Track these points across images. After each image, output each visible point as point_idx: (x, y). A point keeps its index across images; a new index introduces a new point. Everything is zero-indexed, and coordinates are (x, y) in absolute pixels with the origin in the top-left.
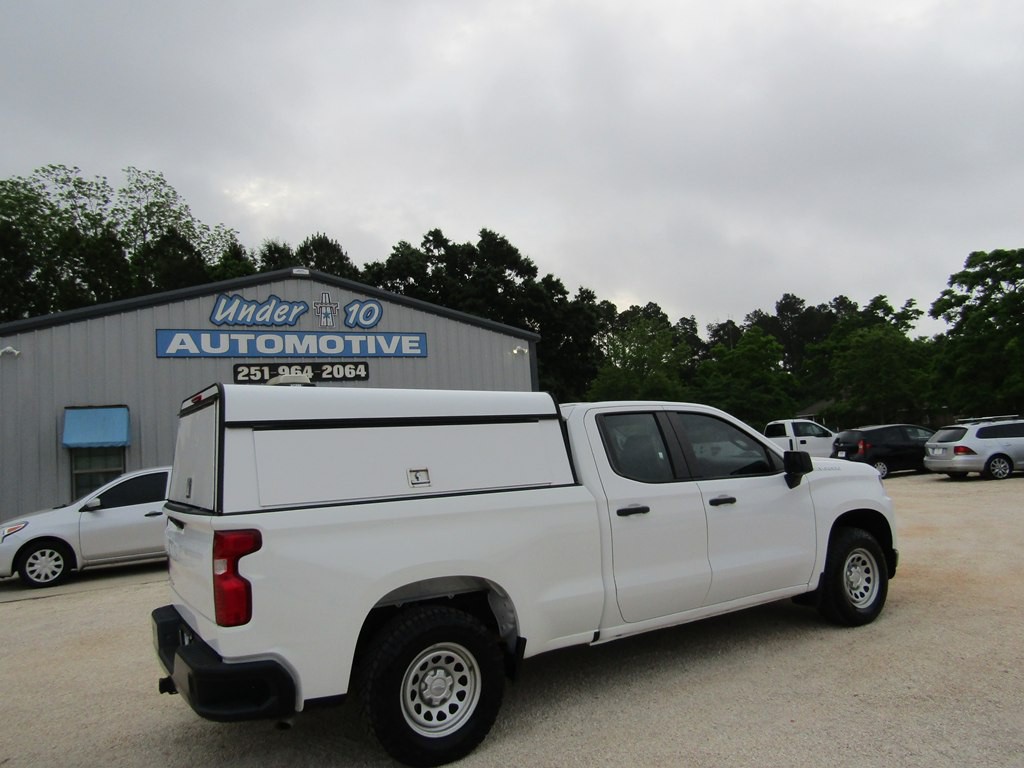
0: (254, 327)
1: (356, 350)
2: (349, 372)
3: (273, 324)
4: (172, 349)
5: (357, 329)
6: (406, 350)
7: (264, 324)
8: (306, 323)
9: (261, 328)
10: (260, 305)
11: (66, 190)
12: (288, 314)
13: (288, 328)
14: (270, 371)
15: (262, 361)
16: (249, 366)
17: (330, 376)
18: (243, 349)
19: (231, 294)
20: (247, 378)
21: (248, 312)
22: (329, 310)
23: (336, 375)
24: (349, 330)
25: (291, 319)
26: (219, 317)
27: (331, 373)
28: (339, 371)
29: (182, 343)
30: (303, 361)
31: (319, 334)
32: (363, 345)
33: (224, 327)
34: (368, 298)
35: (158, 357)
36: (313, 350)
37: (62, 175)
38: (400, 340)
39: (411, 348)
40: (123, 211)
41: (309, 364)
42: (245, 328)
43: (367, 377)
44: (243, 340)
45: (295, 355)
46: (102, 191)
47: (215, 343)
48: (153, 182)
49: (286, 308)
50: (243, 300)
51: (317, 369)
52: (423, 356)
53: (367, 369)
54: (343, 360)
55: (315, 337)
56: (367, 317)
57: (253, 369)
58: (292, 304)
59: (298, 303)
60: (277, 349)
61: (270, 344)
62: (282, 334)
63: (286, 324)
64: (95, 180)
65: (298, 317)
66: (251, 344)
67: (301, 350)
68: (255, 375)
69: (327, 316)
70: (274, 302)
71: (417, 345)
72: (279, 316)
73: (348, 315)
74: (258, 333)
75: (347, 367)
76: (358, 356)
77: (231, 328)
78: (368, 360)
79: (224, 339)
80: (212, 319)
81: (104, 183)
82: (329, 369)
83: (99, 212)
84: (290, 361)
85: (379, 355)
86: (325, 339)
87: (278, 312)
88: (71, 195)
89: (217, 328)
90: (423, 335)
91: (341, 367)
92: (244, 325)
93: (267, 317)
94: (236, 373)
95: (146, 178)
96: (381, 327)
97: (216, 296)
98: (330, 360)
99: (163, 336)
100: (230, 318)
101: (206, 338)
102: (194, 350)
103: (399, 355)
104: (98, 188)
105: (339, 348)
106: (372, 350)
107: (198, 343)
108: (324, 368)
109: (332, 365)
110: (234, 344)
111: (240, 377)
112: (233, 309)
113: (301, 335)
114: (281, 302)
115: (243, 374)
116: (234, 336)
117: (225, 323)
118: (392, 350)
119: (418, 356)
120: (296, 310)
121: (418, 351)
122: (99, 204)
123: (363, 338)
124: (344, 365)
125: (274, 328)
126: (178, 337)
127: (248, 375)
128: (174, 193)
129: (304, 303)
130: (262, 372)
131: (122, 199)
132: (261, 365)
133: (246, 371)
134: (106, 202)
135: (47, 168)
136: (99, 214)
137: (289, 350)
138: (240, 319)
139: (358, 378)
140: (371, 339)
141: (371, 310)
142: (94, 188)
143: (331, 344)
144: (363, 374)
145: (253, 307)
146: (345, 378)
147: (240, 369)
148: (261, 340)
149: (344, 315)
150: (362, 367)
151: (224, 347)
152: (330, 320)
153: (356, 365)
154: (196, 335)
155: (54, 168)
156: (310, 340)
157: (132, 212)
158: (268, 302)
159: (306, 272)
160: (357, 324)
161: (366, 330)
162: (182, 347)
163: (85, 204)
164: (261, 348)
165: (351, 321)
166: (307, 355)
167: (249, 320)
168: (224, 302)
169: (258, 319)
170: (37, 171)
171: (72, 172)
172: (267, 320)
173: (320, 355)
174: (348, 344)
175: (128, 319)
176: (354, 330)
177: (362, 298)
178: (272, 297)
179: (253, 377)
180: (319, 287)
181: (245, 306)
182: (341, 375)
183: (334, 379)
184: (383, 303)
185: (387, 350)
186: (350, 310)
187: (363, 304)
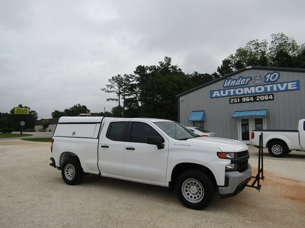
0: (235, 87)
1: (269, 90)
2: (266, 98)
3: (240, 85)
4: (214, 96)
5: (270, 83)
6: (290, 87)
7: (238, 86)
8: (251, 83)
9: (237, 87)
10: (237, 80)
11: (255, 46)
12: (245, 82)
13: (245, 86)
14: (240, 99)
15: (237, 97)
16: (234, 98)
17: (259, 100)
18: (232, 94)
19: (228, 78)
20: (233, 102)
21: (233, 83)
22: (259, 78)
23: (261, 99)
24: (267, 84)
25: (246, 83)
26: (225, 85)
27: (260, 99)
28: (262, 98)
29: (216, 94)
30: (250, 95)
31: (255, 86)
32: (272, 88)
33: (227, 88)
34: (274, 71)
35: (211, 98)
36: (253, 92)
37: (253, 43)
38: (287, 85)
39: (292, 87)
40: (273, 48)
41: (252, 96)
42: (233, 87)
43: (273, 99)
44: (232, 91)
45: (248, 94)
46: (265, 44)
47: (224, 93)
48: (280, 36)
49: (245, 79)
50: (232, 80)
51: (255, 97)
52: (298, 89)
53: (273, 96)
54: (264, 94)
55: (254, 87)
56: (273, 78)
57: (235, 99)
58: (246, 78)
59: (248, 78)
60: (242, 93)
61: (240, 91)
62: (243, 88)
63: (244, 85)
64: (262, 41)
65: (248, 82)
66: (234, 92)
67: (249, 92)
68: (235, 101)
69: (258, 80)
70: (241, 78)
71: (295, 85)
72: (242, 83)
73: (266, 78)
74: (236, 88)
75: (265, 96)
76: (269, 92)
77: (229, 88)
78: (273, 93)
79: (227, 91)
80: (223, 86)
81: (265, 41)
82: (259, 97)
83: (264, 50)
84: (246, 96)
85: (278, 91)
86: (257, 88)
87: (242, 81)
88: (256, 48)
89: (225, 88)
90: (298, 82)
91: (263, 96)
92: (232, 87)
93: (239, 83)
94: (230, 101)
95: (277, 36)
96: (279, 81)
97: (225, 79)
98: (259, 94)
99: (212, 92)
100: (228, 85)
101: (222, 92)
102: (219, 95)
103: (287, 90)
104: (263, 44)
105: (263, 90)
106: (275, 89)
107: (220, 93)
108: (257, 97)
109: (260, 96)
110: (229, 92)
111: (231, 102)
112: (229, 83)
113: (249, 87)
114: (243, 78)
115: (232, 101)
116: (229, 90)
117: (227, 87)
118: (284, 88)
119: (295, 90)
120: (248, 80)
121: (296, 88)
122: (264, 48)
123: (272, 86)
124: (264, 95)
125: (241, 86)
126: (215, 92)
127: (233, 101)
128: (287, 38)
129: (250, 77)
130: (237, 100)
131: (272, 44)
132: (237, 98)
133: (233, 100)
134: (266, 47)
135: (249, 42)
136: (265, 51)
137: (246, 93)
138: (231, 85)
139: (269, 99)
140: (275, 86)
141: (275, 76)
142: (262, 44)
143: (260, 89)
144: (271, 98)
145: (235, 81)
146: (265, 100)
147: (231, 100)
148: (237, 90)
149: (265, 79)
150: (271, 96)
151: (227, 94)
152: (259, 81)
153: (269, 95)
154: (219, 91)
155: (251, 42)
156: (252, 89)
157: (275, 48)
158: (239, 79)
159: (251, 67)
160: (269, 81)
161: (273, 83)
162: (216, 95)
163: (261, 49)
164: (237, 93)
165: (267, 80)
166: (252, 94)
167: (233, 85)
168: (227, 81)
169: (236, 84)
170: (247, 44)
171: (256, 41)
172: (239, 84)
173: (256, 93)
174: (266, 89)
175: (204, 89)
176: (268, 83)
177: (271, 72)
178: (240, 77)
179: (235, 102)
180: (256, 71)
181: (232, 81)
182: (263, 99)
183: (261, 100)
184: (280, 72)
185: (281, 89)
186: (267, 77)
187: (271, 74)
